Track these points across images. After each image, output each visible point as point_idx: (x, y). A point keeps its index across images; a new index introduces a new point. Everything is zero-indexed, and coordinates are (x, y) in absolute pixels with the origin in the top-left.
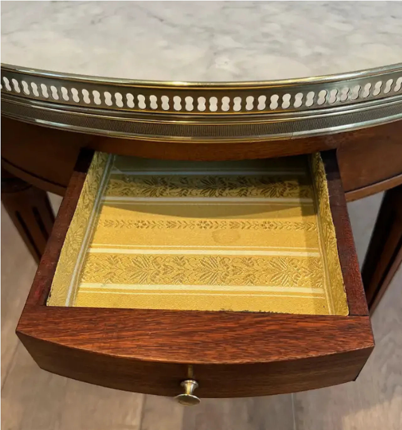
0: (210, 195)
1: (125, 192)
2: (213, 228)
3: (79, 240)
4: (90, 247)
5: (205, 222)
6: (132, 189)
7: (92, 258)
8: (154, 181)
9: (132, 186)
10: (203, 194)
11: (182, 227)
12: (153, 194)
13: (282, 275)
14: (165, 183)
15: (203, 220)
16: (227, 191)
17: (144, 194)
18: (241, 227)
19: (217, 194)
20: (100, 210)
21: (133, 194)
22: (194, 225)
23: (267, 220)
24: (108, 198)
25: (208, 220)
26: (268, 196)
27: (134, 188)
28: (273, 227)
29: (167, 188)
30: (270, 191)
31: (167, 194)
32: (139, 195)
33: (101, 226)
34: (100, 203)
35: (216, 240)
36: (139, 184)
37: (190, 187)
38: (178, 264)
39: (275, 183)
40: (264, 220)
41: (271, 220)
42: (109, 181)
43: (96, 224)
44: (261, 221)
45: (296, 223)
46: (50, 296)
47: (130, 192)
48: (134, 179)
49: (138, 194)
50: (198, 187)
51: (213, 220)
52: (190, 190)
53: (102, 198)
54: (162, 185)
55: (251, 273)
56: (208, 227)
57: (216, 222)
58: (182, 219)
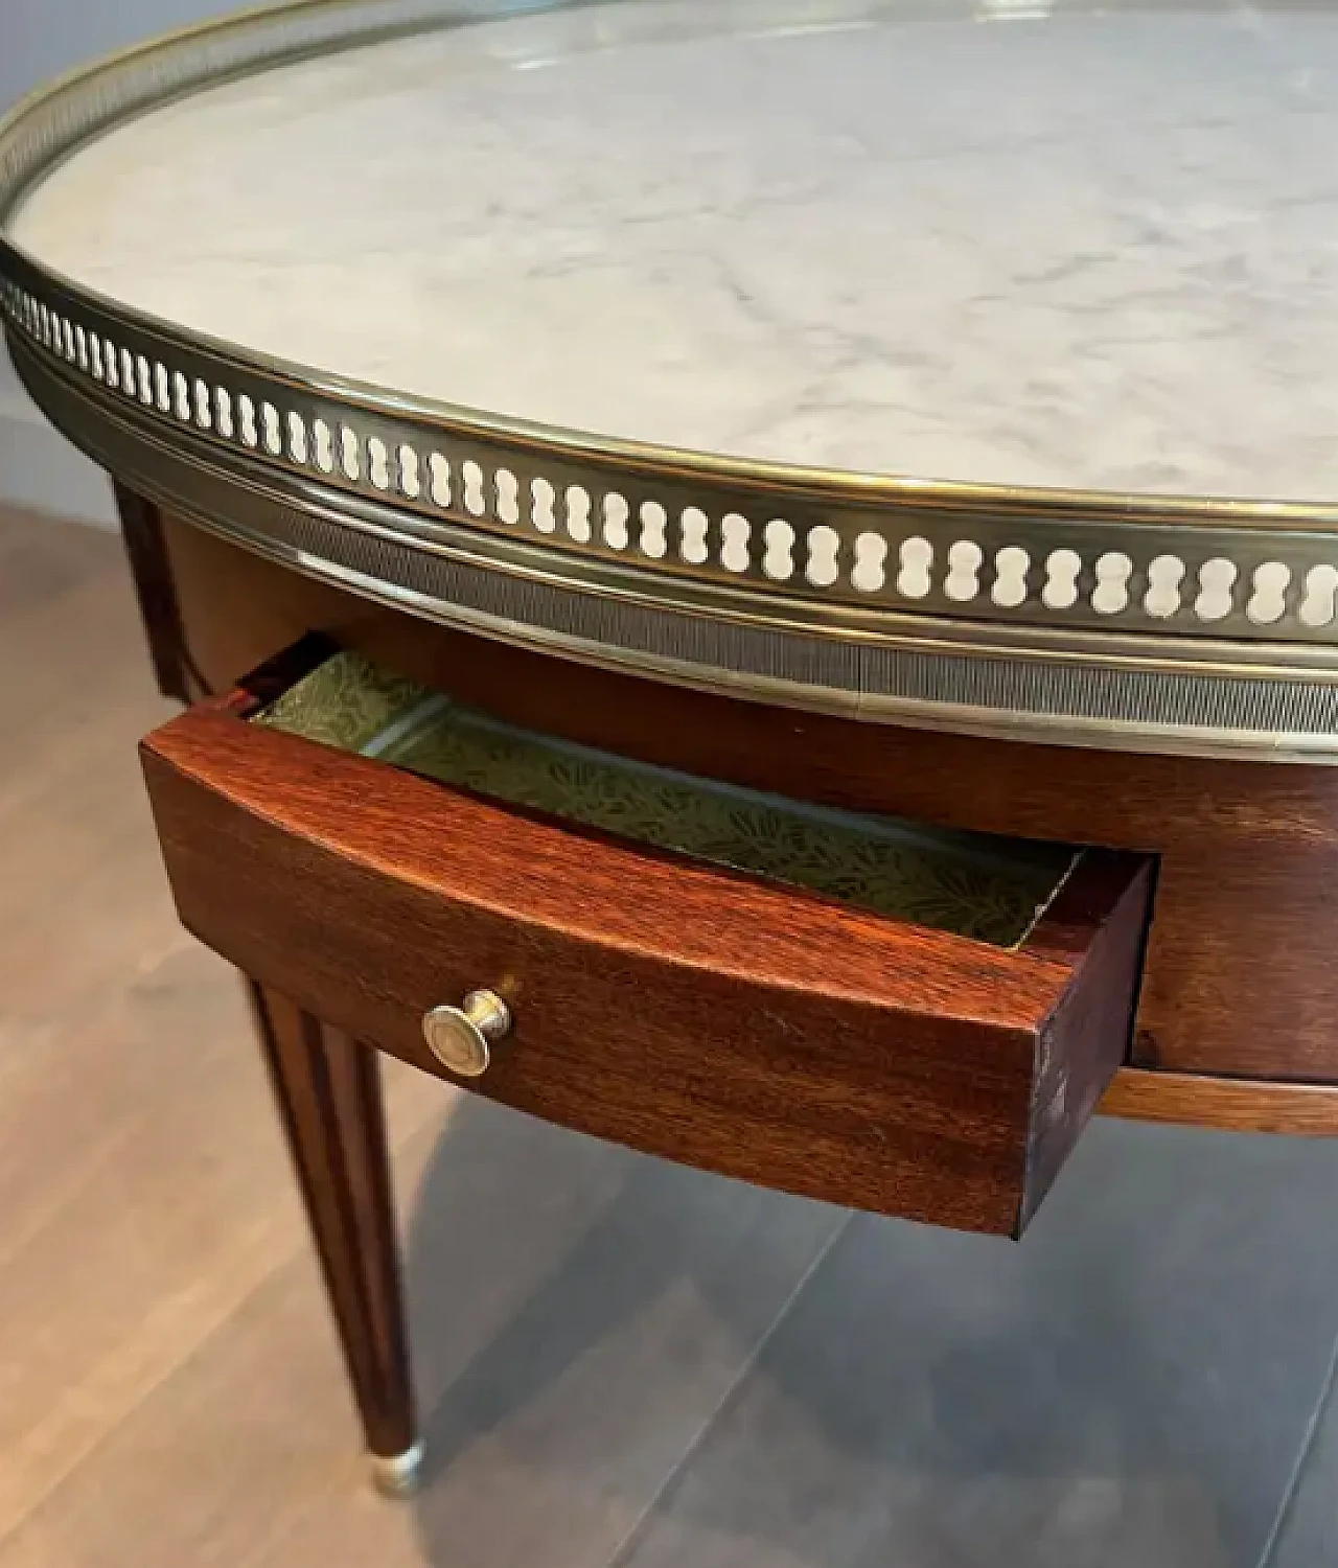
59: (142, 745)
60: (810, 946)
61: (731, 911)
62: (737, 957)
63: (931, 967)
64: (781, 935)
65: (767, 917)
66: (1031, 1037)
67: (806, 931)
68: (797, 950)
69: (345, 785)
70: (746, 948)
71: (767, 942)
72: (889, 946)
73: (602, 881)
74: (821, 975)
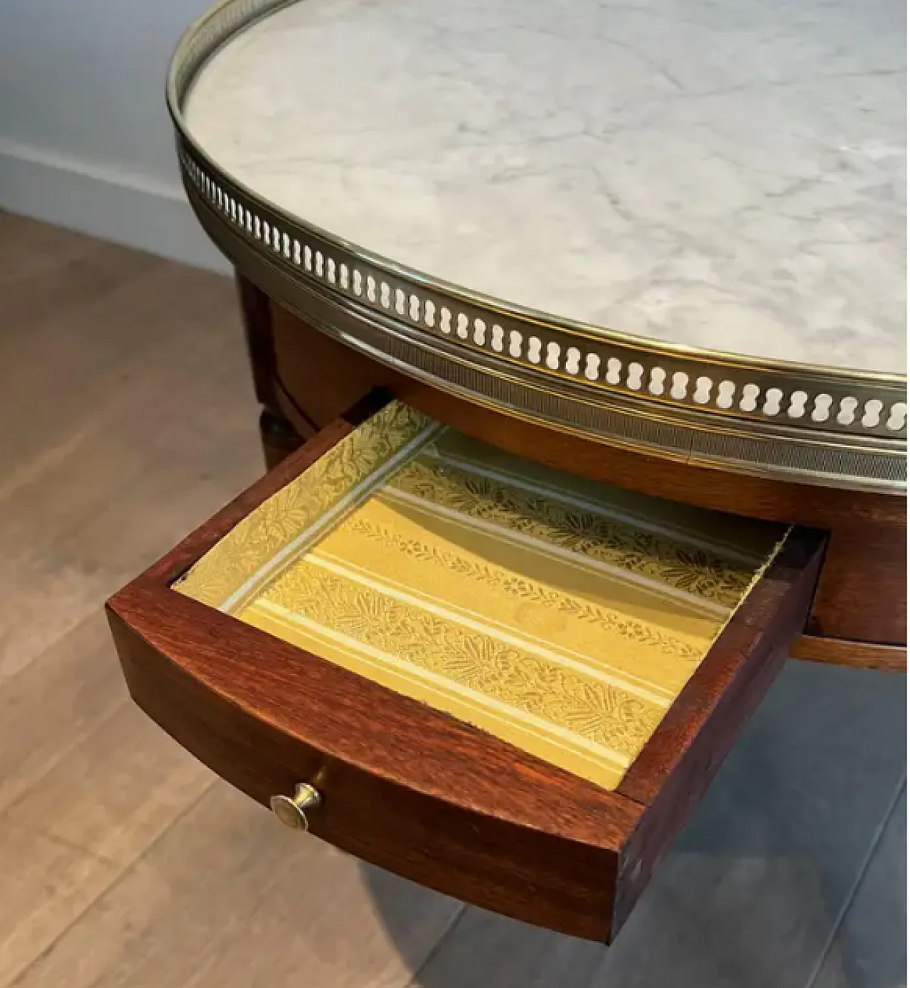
0: (564, 544)
1: (423, 488)
2: (526, 598)
3: (291, 529)
4: (309, 551)
5: (521, 583)
6: (438, 488)
7: (300, 568)
8: (484, 488)
9: (441, 483)
10: (553, 539)
11: (476, 576)
12: (466, 509)
13: (591, 718)
14: (499, 497)
15: (520, 578)
16: (600, 548)
17: (451, 503)
18: (581, 613)
19: (578, 546)
20: (363, 503)
21: (433, 498)
22: (499, 580)
23: (638, 621)
24: (388, 489)
25: (528, 582)
26: (671, 584)
27: (440, 488)
28: (640, 637)
29: (496, 506)
30: (682, 577)
31: (491, 516)
32: (441, 502)
33: (346, 527)
34: (371, 491)
35: (518, 618)
36: (454, 485)
37: (540, 519)
38: (426, 630)
39: (703, 565)
40: (629, 618)
41: (644, 625)
42: (410, 463)
43: (342, 522)
44: (623, 618)
45: (687, 646)
46: (184, 579)
47: (431, 492)
48: (453, 473)
49: (441, 499)
50: (551, 524)
51: (536, 585)
52: (534, 523)
53: (378, 486)
54: (492, 498)
55: (541, 692)
56: (521, 593)
57: (541, 591)
58: (482, 563)
59: (107, 606)
60: (495, 783)
61: (449, 752)
62: (450, 788)
63: (563, 801)
64: (478, 773)
65: (470, 758)
66: (616, 854)
67: (492, 770)
68: (486, 785)
69: (228, 644)
70: (457, 782)
71: (471, 778)
72: (540, 784)
73: (376, 727)
74: (499, 804)
